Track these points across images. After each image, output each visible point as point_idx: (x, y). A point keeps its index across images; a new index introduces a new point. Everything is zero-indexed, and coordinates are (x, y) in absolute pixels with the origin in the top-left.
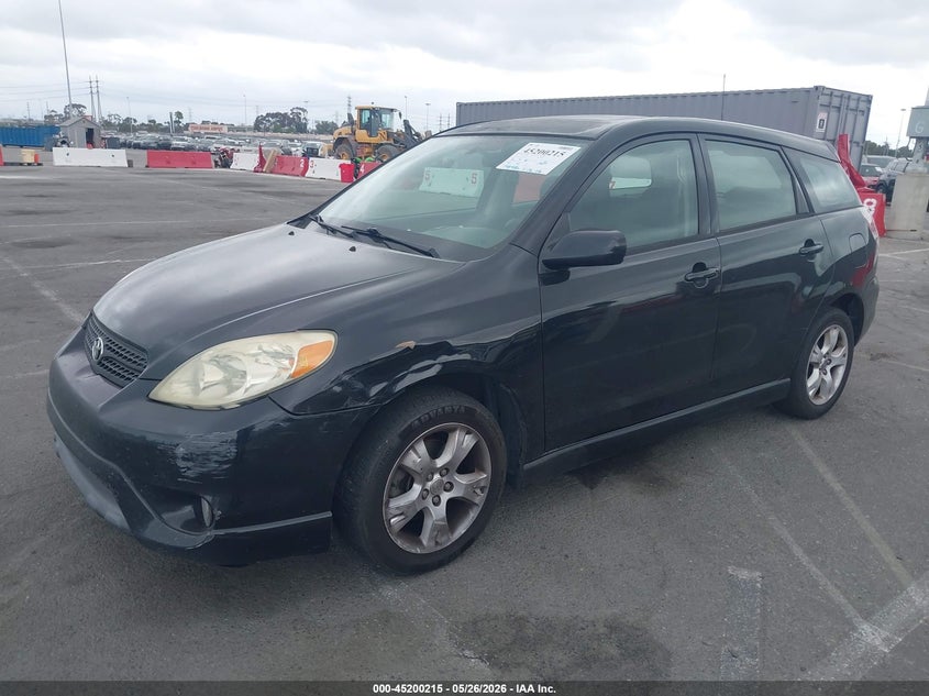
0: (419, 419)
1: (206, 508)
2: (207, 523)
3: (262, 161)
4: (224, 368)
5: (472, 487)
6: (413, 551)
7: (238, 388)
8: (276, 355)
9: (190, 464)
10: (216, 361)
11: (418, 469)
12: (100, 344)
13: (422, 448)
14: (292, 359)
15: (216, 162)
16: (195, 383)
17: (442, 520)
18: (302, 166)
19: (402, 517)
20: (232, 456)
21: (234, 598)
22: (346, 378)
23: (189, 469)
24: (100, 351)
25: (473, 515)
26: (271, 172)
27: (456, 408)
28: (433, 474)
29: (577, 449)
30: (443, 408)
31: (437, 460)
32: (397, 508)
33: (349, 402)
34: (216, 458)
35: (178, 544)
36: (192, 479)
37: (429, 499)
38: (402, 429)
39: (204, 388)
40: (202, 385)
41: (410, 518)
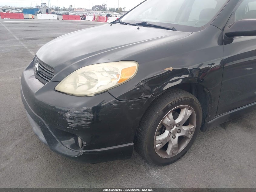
0: (171, 103)
1: (79, 140)
2: (80, 146)
3: (94, 18)
4: (88, 78)
5: (188, 131)
6: (164, 157)
7: (93, 87)
8: (111, 72)
9: (72, 121)
10: (83, 74)
11: (169, 125)
12: (37, 66)
13: (171, 116)
14: (118, 75)
15: (82, 18)
16: (75, 84)
17: (176, 145)
18: (106, 19)
19: (161, 144)
20: (91, 118)
21: (91, 172)
22: (142, 84)
23: (72, 123)
24: (37, 69)
25: (187, 142)
26: (97, 21)
27: (186, 98)
28: (173, 126)
29: (226, 115)
30: (181, 99)
31: (176, 120)
32: (160, 141)
33: (143, 95)
34: (84, 119)
35: (68, 154)
36: (73, 128)
37: (171, 136)
38: (164, 108)
39: (79, 86)
40: (78, 85)
41: (164, 145)
